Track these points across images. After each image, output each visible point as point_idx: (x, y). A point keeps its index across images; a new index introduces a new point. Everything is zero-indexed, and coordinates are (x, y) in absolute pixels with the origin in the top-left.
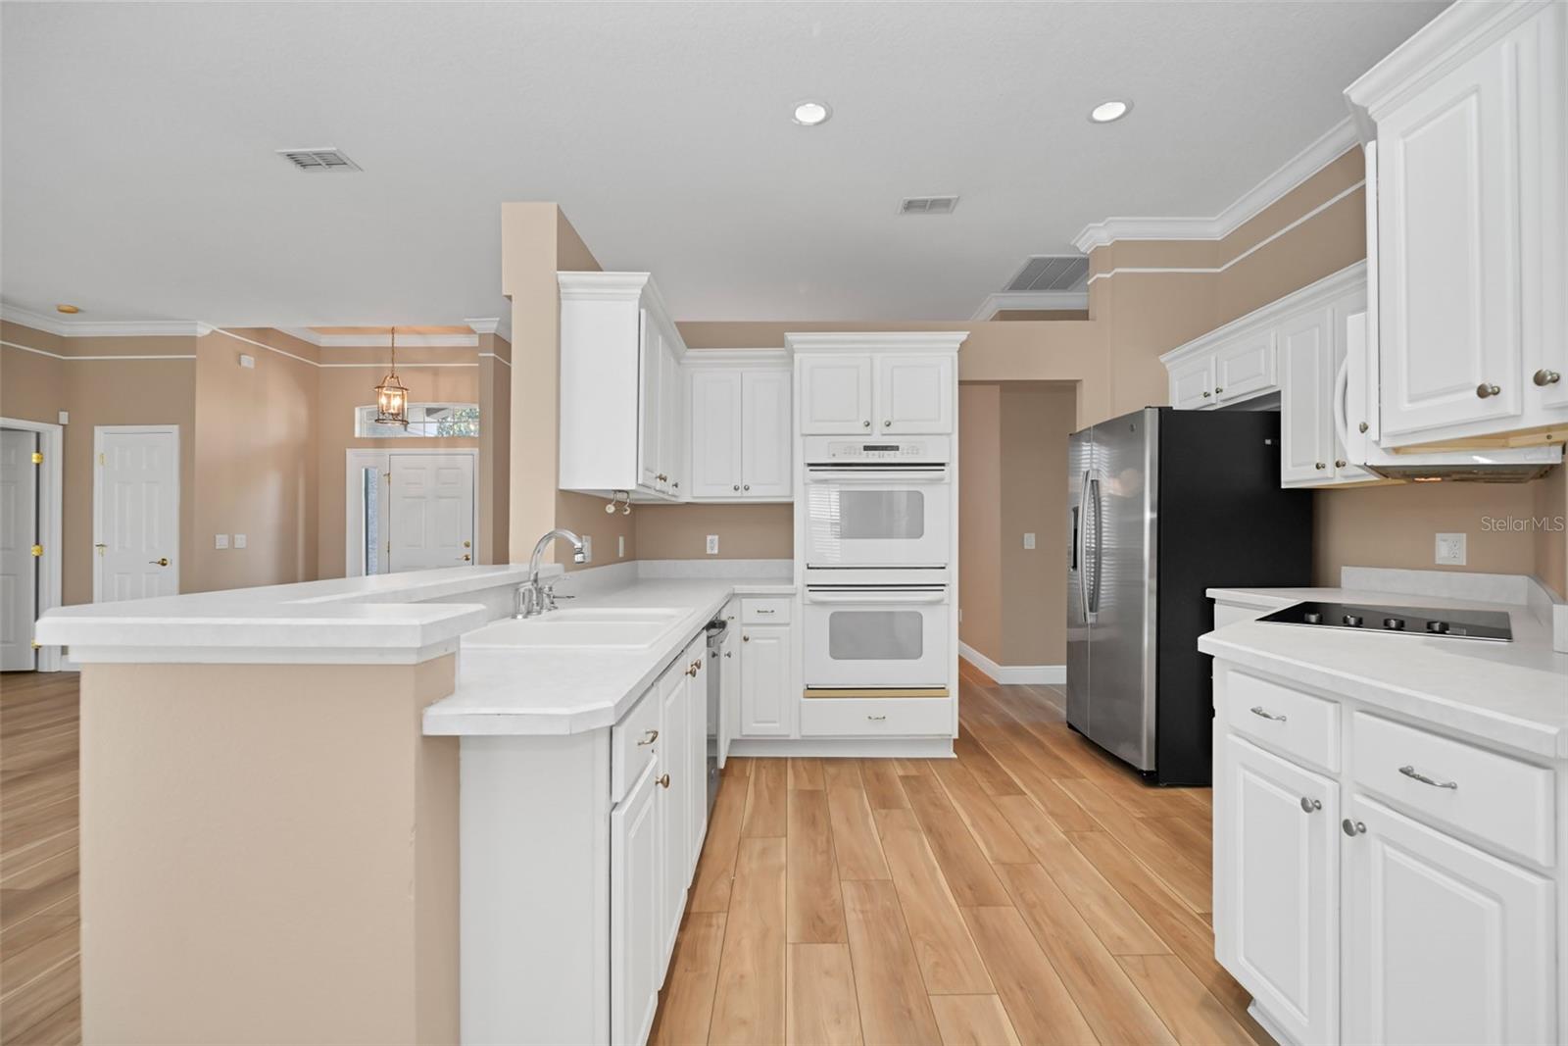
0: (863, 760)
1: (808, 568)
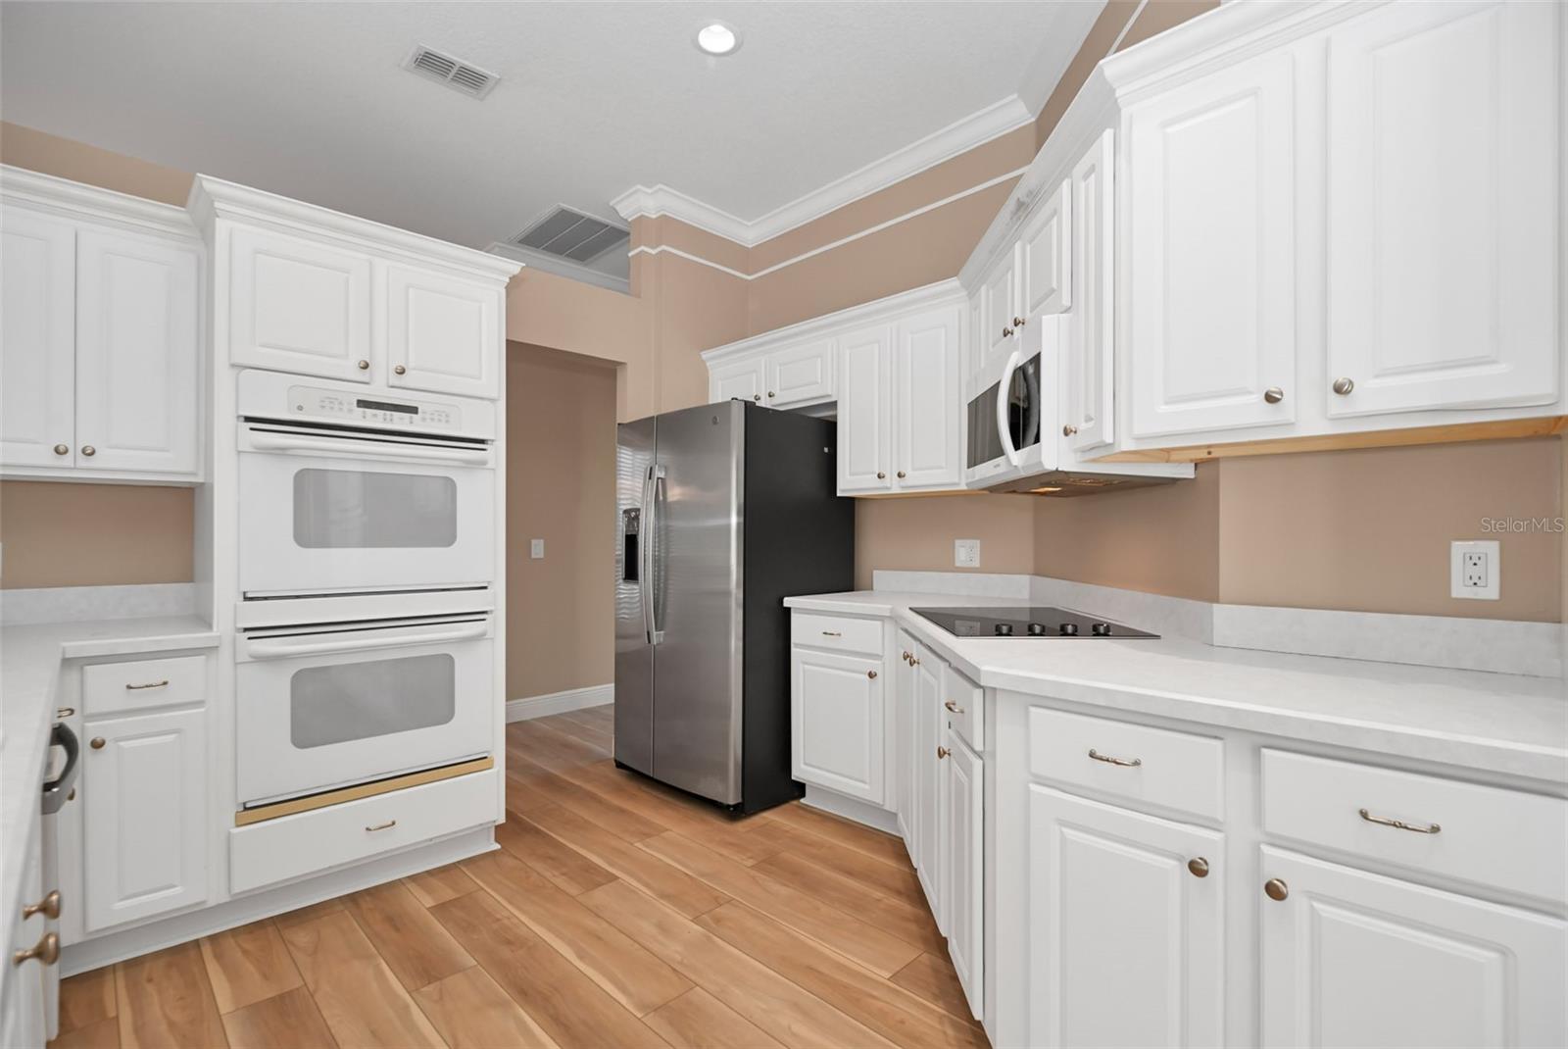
0: (353, 898)
1: (246, 599)
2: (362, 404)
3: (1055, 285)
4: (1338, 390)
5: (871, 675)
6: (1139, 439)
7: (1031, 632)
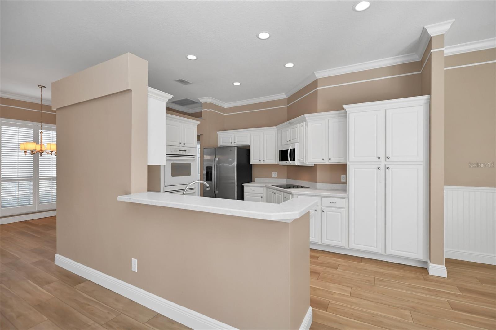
1: (165, 186)
2: (180, 150)
3: (296, 138)
4: (329, 159)
5: (262, 197)
6: (309, 163)
7: (294, 188)
